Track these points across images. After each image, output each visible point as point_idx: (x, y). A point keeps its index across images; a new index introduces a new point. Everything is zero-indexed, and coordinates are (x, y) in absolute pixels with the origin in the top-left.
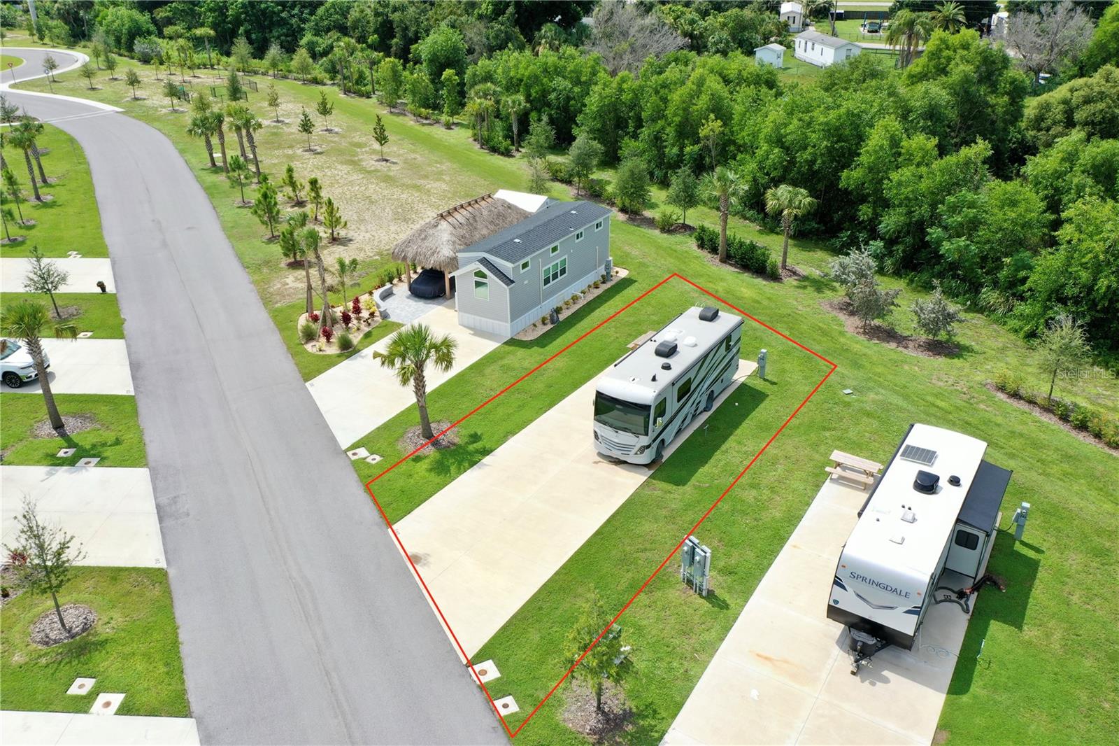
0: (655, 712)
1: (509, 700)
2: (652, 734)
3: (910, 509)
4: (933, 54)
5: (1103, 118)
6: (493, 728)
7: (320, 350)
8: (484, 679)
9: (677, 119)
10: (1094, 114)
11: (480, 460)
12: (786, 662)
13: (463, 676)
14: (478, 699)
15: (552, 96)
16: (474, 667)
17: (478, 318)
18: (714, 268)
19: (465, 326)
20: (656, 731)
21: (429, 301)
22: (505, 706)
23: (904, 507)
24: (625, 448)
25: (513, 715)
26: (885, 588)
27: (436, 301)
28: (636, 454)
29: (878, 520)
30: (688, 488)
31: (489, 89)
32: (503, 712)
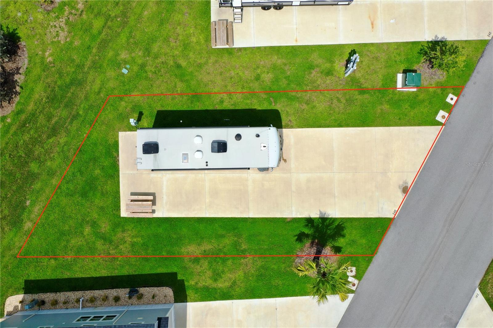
0: (421, 50)
1: (448, 100)
2: (430, 46)
6: (463, 96)
8: (446, 115)
12: (370, 17)
13: (450, 122)
14: (455, 110)
16: (443, 123)
20: (429, 45)
22: (452, 99)
25: (453, 94)
30: (278, 107)
32: (455, 98)
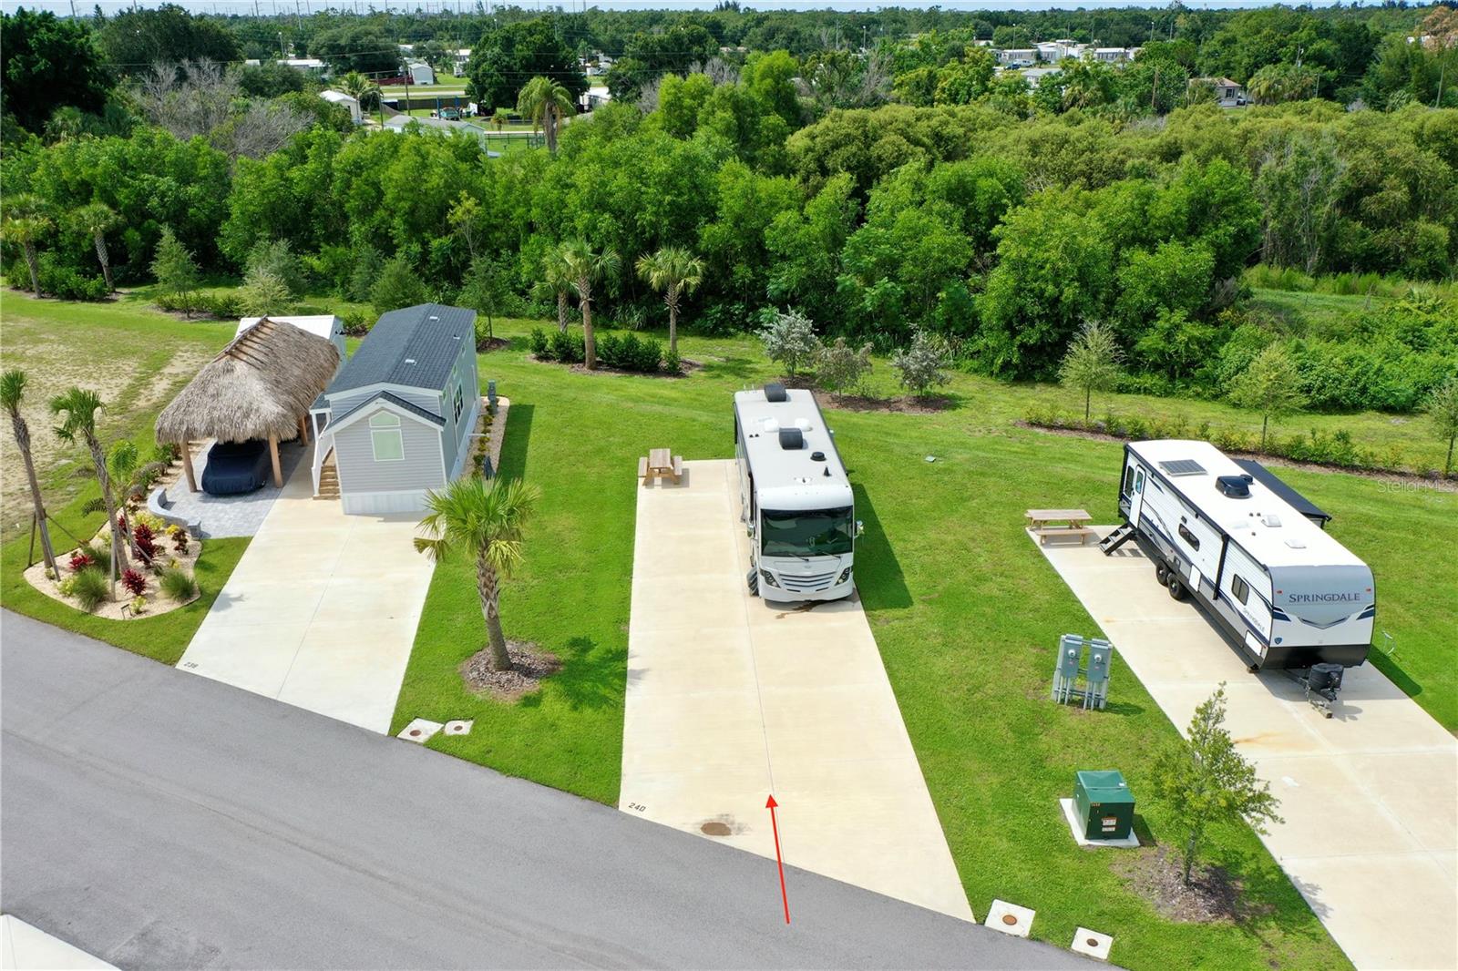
1: (1085, 933)
3: (1259, 515)
4: (672, 105)
5: (858, 162)
7: (138, 612)
8: (1022, 929)
9: (405, 205)
10: (848, 158)
11: (626, 668)
12: (1267, 735)
15: (154, 202)
17: (382, 494)
18: (593, 378)
19: (358, 515)
21: (250, 498)
22: (1093, 944)
23: (1251, 515)
24: (819, 580)
25: (1116, 947)
26: (1332, 599)
27: (260, 494)
28: (838, 583)
29: (1254, 534)
30: (921, 606)
31: (26, 203)
32: (1099, 953)
